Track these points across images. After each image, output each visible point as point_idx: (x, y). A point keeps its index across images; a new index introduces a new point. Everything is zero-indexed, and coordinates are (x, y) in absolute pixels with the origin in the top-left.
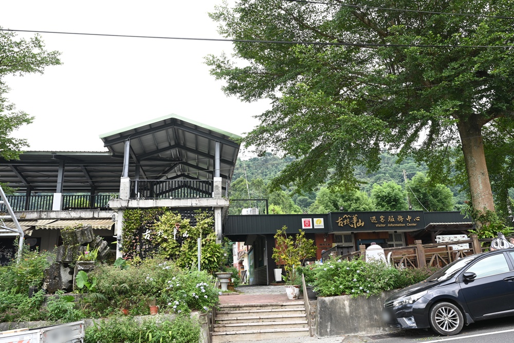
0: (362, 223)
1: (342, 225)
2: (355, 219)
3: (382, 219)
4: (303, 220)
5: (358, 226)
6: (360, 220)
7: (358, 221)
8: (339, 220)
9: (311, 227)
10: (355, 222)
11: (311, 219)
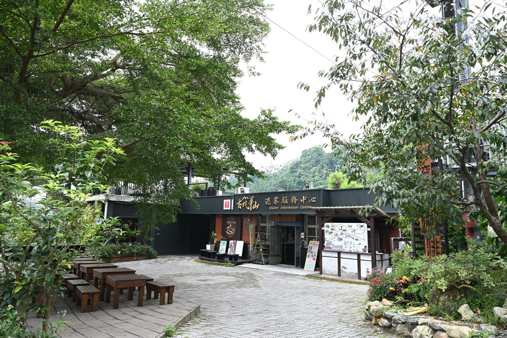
0: (257, 205)
1: (241, 208)
2: (251, 201)
3: (276, 201)
4: (225, 201)
5: (254, 208)
6: (256, 202)
7: (254, 204)
8: (240, 202)
9: (229, 208)
10: (251, 205)
11: (230, 200)
